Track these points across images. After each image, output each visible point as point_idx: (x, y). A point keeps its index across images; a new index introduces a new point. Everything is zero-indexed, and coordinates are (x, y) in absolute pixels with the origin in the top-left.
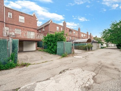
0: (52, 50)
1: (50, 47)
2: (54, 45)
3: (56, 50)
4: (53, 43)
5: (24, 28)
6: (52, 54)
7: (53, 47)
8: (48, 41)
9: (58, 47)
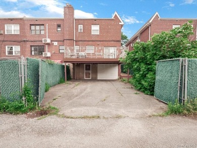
0: (143, 82)
1: (137, 75)
2: (149, 70)
3: (154, 84)
4: (146, 64)
5: (98, 43)
6: (144, 92)
7: (144, 76)
8: (134, 60)
9: (157, 78)
